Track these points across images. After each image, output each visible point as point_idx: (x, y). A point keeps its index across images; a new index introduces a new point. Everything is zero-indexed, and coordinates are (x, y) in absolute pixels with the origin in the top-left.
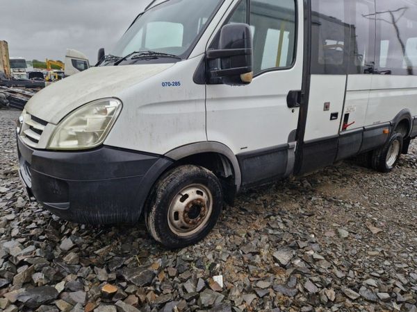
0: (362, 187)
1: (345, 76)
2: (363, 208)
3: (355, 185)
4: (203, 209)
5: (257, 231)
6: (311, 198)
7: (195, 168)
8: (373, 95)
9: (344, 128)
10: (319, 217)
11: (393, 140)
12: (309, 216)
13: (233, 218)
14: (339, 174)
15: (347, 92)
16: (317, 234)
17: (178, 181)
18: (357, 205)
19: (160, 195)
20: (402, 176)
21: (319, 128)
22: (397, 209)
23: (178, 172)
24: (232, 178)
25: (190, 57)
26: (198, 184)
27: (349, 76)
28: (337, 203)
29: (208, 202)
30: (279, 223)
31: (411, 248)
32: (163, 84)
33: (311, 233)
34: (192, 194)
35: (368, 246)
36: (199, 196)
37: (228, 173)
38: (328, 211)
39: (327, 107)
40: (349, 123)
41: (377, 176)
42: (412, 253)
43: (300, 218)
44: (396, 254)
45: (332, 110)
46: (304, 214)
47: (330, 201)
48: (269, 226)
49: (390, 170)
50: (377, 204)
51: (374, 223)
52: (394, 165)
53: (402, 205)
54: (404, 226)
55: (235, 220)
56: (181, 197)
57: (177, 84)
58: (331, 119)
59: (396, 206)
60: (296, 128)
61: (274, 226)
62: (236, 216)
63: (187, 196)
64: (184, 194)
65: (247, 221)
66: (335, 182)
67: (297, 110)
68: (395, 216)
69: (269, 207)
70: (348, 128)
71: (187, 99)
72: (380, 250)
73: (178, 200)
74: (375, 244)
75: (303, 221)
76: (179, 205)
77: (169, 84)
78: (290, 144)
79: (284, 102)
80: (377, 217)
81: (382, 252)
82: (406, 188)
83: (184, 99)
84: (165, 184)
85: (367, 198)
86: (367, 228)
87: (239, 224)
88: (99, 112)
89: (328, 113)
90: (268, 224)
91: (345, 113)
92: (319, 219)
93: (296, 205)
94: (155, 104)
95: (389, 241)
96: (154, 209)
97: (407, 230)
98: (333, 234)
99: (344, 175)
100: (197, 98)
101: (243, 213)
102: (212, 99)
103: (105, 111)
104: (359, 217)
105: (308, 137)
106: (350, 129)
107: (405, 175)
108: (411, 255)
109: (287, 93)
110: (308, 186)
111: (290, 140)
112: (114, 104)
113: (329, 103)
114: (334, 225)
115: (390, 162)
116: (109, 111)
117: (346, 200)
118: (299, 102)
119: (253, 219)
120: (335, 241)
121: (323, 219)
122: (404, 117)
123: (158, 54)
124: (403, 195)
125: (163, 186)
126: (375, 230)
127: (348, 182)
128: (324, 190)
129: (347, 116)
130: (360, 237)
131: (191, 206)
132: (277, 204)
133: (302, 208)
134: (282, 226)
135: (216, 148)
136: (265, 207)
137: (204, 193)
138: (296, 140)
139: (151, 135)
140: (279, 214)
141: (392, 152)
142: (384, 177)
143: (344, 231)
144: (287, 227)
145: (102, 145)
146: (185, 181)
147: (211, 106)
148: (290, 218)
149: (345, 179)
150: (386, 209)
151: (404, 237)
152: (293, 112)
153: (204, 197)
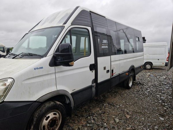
0: (122, 97)
1: (110, 56)
2: (123, 106)
3: (119, 96)
4: (57, 121)
5: (82, 126)
6: (104, 105)
7: (52, 103)
8: (120, 62)
9: (112, 75)
10: (107, 114)
11: (130, 77)
12: (104, 113)
13: (72, 120)
14: (113, 92)
15: (111, 62)
16: (107, 123)
17: (44, 111)
18: (121, 105)
19: (35, 119)
20: (135, 90)
21: (103, 77)
22: (135, 105)
23: (44, 106)
24: (70, 104)
25: (47, 56)
26: (54, 110)
27: (111, 56)
28: (113, 106)
29: (59, 118)
30: (92, 120)
31: (142, 123)
32: (35, 69)
33: (104, 123)
34: (51, 115)
35: (126, 125)
36: (55, 116)
37: (68, 102)
38: (110, 110)
39: (105, 68)
40: (114, 73)
41: (127, 91)
42: (142, 125)
43: (100, 115)
44: (137, 127)
45: (107, 69)
46: (101, 113)
47: (111, 105)
48: (88, 122)
49: (131, 88)
50: (128, 104)
51: (128, 113)
52: (132, 86)
53: (136, 103)
54: (138, 113)
55: (73, 121)
56: (46, 118)
57: (42, 68)
58: (107, 73)
59: (134, 104)
60: (94, 78)
61: (89, 122)
62: (73, 119)
63: (49, 117)
64: (47, 116)
65: (78, 121)
66: (112, 96)
67: (94, 71)
68: (135, 108)
69: (87, 112)
70: (113, 75)
71: (47, 73)
72: (131, 126)
73: (45, 120)
74: (129, 124)
75: (101, 117)
76: (45, 122)
77: (38, 69)
78: (93, 85)
79: (88, 69)
80: (128, 110)
81: (132, 127)
82: (137, 95)
83: (45, 74)
84: (37, 114)
85: (124, 101)
86: (125, 116)
87: (75, 123)
88: (2, 85)
89: (106, 71)
90: (87, 121)
91: (112, 69)
92: (107, 115)
93: (98, 109)
94: (31, 78)
95: (134, 121)
96: (32, 127)
97: (140, 114)
98: (113, 122)
99: (115, 92)
100: (51, 73)
101: (76, 117)
102: (58, 72)
103: (5, 84)
104: (122, 111)
105: (99, 81)
106: (114, 75)
107: (136, 89)
108: (142, 126)
109: (89, 65)
110: (102, 99)
111: (92, 83)
112: (10, 81)
113: (105, 67)
114: (113, 117)
115: (130, 85)
116: (7, 84)
117: (117, 104)
118: (94, 68)
119: (81, 120)
120: (114, 125)
121: (109, 114)
122: (132, 68)
123: (33, 54)
124: (136, 99)
125: (36, 115)
126: (128, 117)
127: (117, 95)
128: (108, 100)
129: (113, 70)
130: (123, 121)
131: (51, 121)
132: (91, 109)
133: (101, 110)
134: (93, 121)
135: (61, 93)
136: (86, 112)
137: (57, 114)
138: (95, 83)
139: (29, 92)
140: (91, 115)
141: (130, 81)
142: (129, 91)
143: (117, 119)
144: (95, 121)
145: (3, 102)
146: (47, 110)
147: (58, 75)
148: (96, 116)
149: (116, 94)
150: (131, 105)
151: (139, 118)
152: (92, 72)
153: (57, 116)
